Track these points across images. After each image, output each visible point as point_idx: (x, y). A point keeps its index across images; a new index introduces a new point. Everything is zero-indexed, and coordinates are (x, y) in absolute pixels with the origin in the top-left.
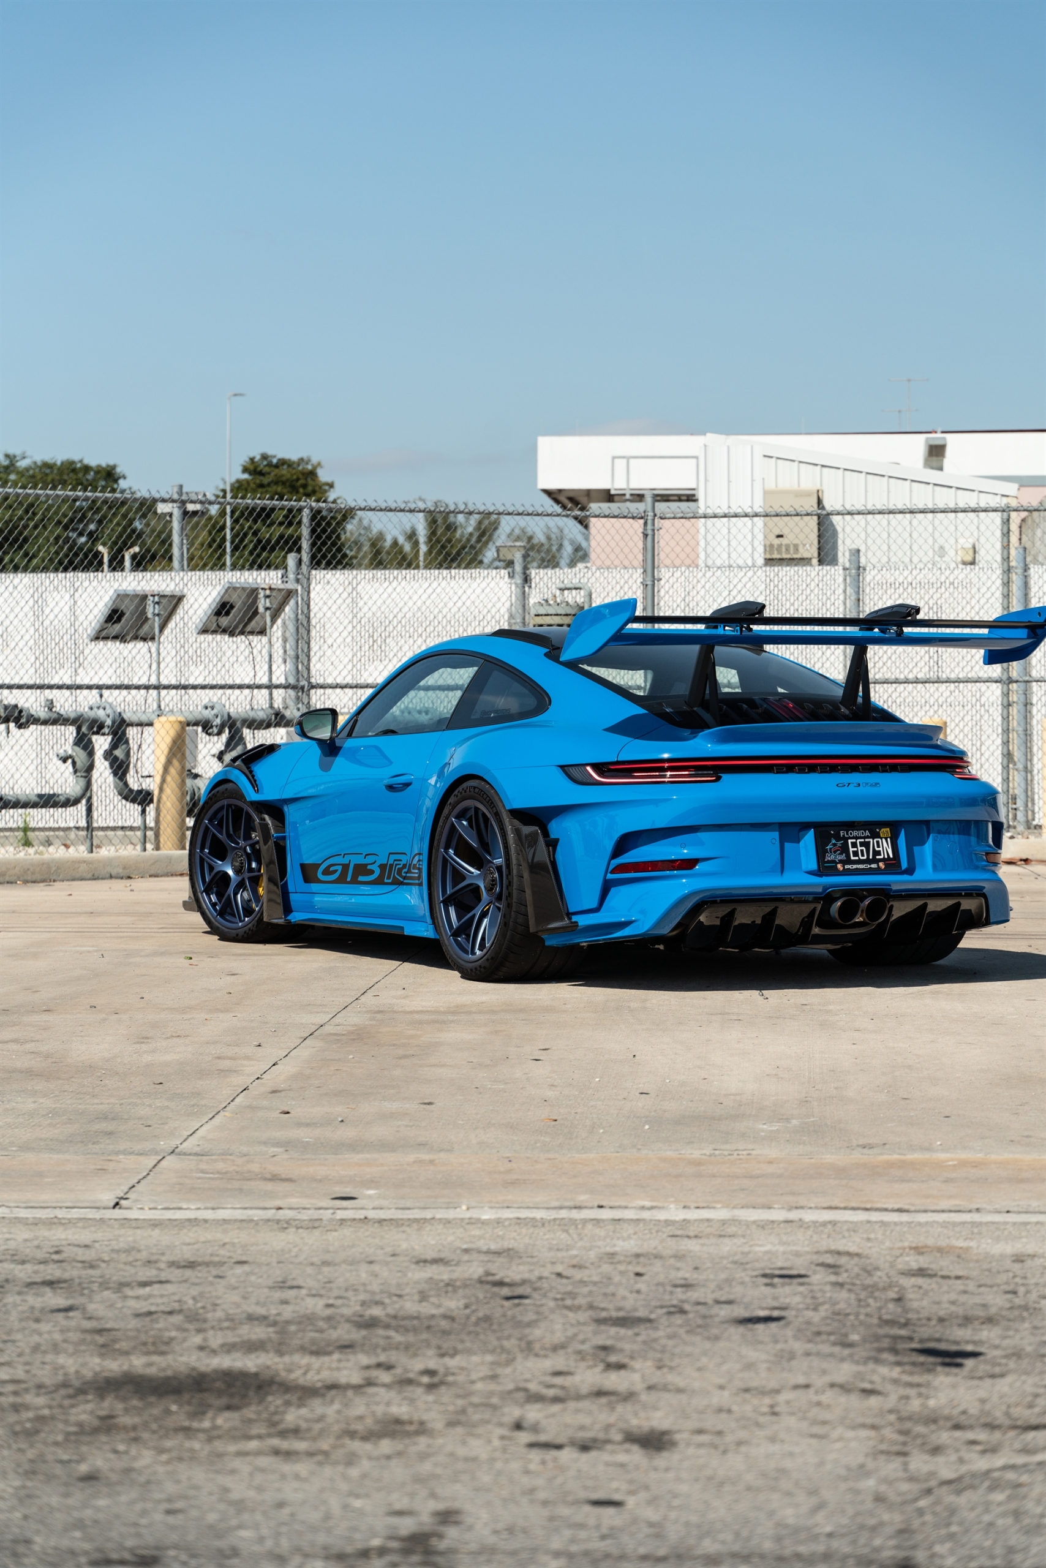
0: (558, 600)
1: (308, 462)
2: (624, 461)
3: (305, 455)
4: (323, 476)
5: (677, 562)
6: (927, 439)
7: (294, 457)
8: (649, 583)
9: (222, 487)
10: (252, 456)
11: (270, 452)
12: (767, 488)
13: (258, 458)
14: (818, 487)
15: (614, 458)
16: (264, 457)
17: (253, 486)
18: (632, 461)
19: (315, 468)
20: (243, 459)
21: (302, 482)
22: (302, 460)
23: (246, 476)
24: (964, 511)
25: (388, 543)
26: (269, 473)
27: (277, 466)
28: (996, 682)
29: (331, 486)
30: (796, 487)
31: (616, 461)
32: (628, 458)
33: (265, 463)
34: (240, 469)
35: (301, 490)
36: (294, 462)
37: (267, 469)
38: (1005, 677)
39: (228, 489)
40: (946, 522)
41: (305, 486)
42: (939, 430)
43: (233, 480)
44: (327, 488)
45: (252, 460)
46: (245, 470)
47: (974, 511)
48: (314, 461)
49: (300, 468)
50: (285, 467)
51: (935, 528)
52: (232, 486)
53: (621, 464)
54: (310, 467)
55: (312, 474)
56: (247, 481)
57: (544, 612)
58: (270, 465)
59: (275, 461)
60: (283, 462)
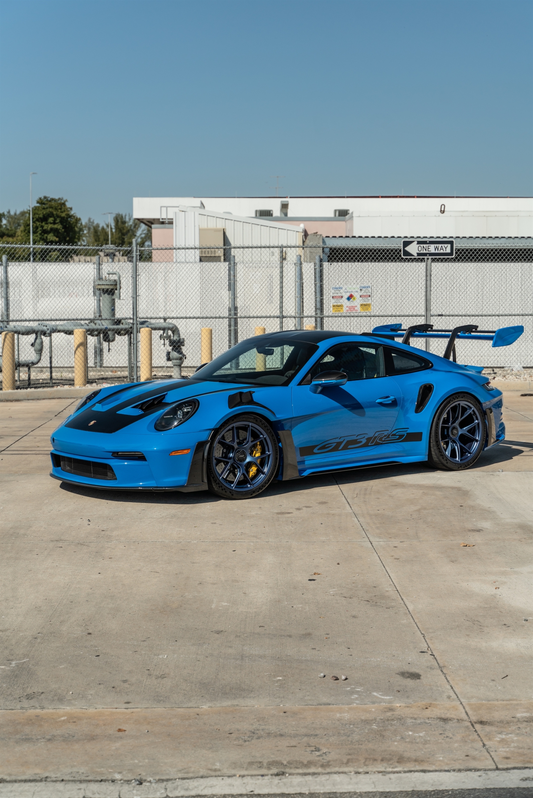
0: (107, 279)
1: (62, 199)
2: (165, 208)
3: (61, 197)
4: (68, 205)
5: (161, 260)
6: (282, 202)
7: (57, 198)
8: (135, 277)
9: (29, 209)
10: (40, 197)
11: (47, 196)
12: (201, 227)
13: (42, 198)
14: (224, 228)
15: (161, 207)
16: (45, 197)
17: (40, 208)
18: (168, 208)
19: (65, 202)
20: (37, 198)
21: (60, 207)
22: (59, 199)
23: (38, 205)
24: (264, 247)
25: (100, 228)
26: (47, 204)
27: (50, 201)
28: (278, 317)
29: (71, 209)
30: (215, 227)
31: (162, 208)
32: (167, 207)
33: (45, 200)
34: (36, 202)
35: (59, 211)
36: (56, 200)
37: (46, 202)
38: (281, 316)
39: (31, 210)
40: (257, 252)
41: (61, 209)
42: (289, 197)
43: (33, 206)
44: (69, 209)
45: (40, 199)
46: (38, 202)
47: (268, 247)
48: (65, 199)
49: (59, 202)
50: (53, 201)
51: (252, 254)
52: (33, 208)
53: (164, 210)
54: (63, 201)
55: (64, 204)
56: (39, 207)
57: (101, 284)
58: (47, 200)
59: (49, 199)
60: (52, 200)
